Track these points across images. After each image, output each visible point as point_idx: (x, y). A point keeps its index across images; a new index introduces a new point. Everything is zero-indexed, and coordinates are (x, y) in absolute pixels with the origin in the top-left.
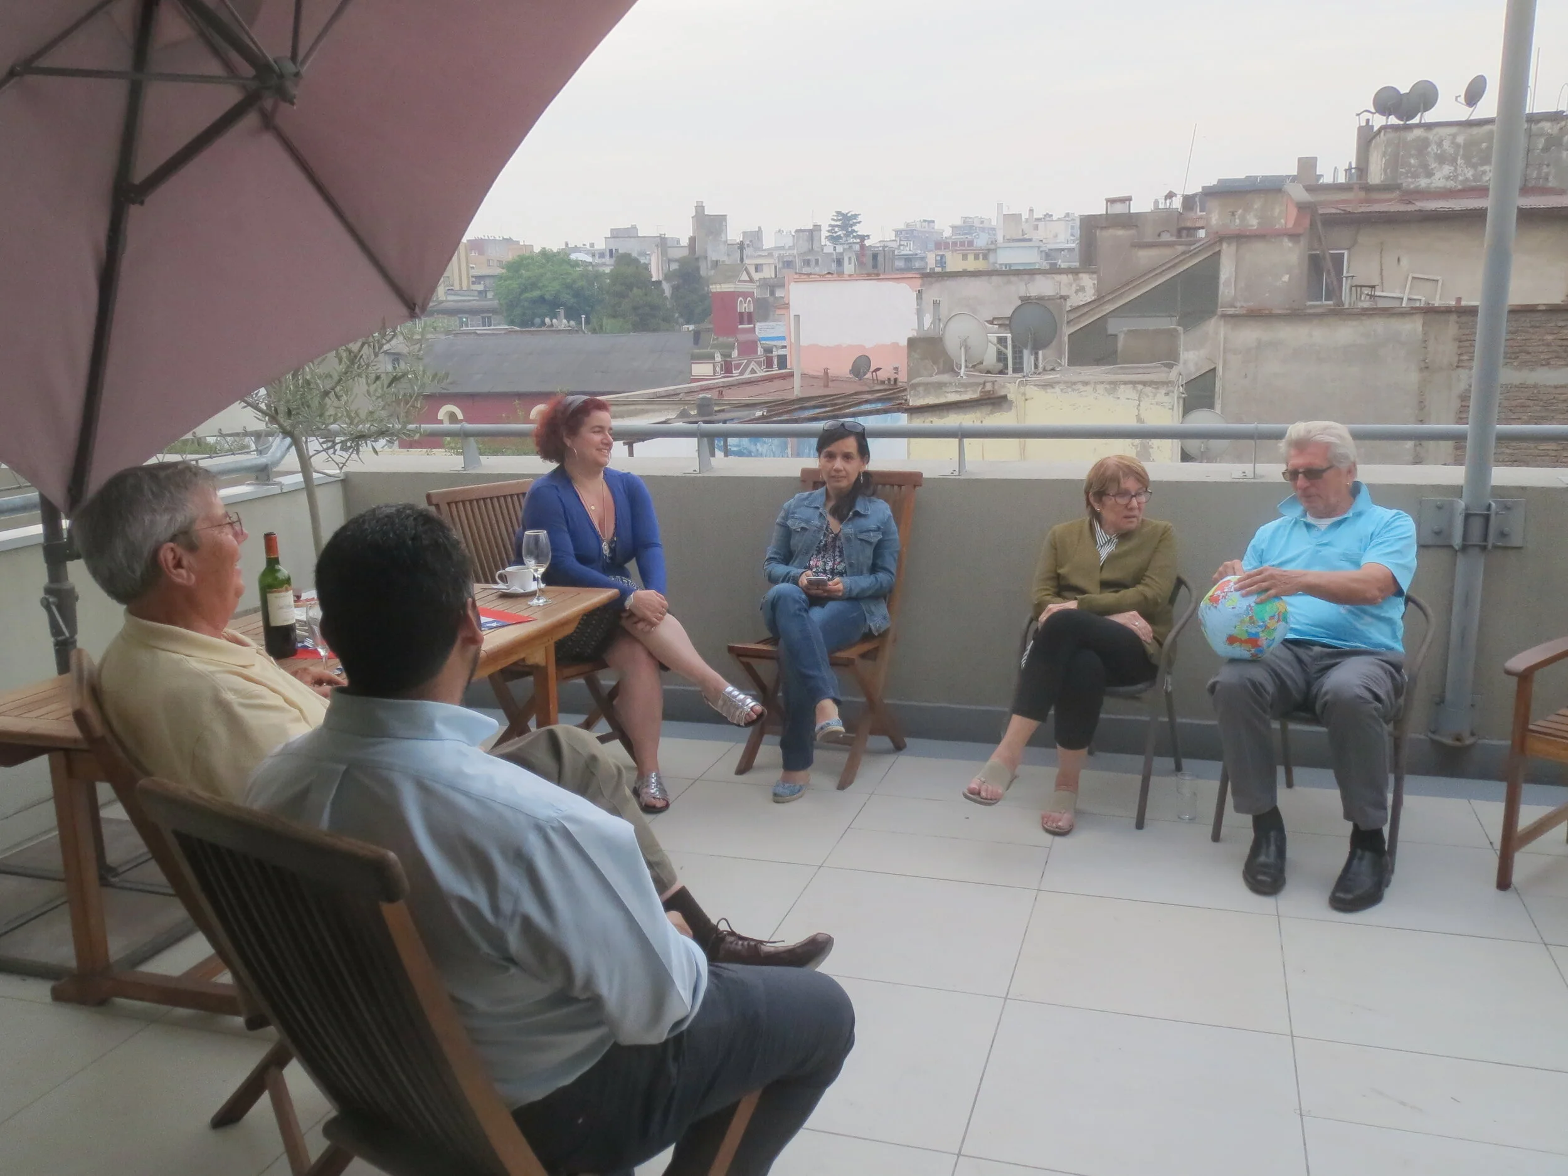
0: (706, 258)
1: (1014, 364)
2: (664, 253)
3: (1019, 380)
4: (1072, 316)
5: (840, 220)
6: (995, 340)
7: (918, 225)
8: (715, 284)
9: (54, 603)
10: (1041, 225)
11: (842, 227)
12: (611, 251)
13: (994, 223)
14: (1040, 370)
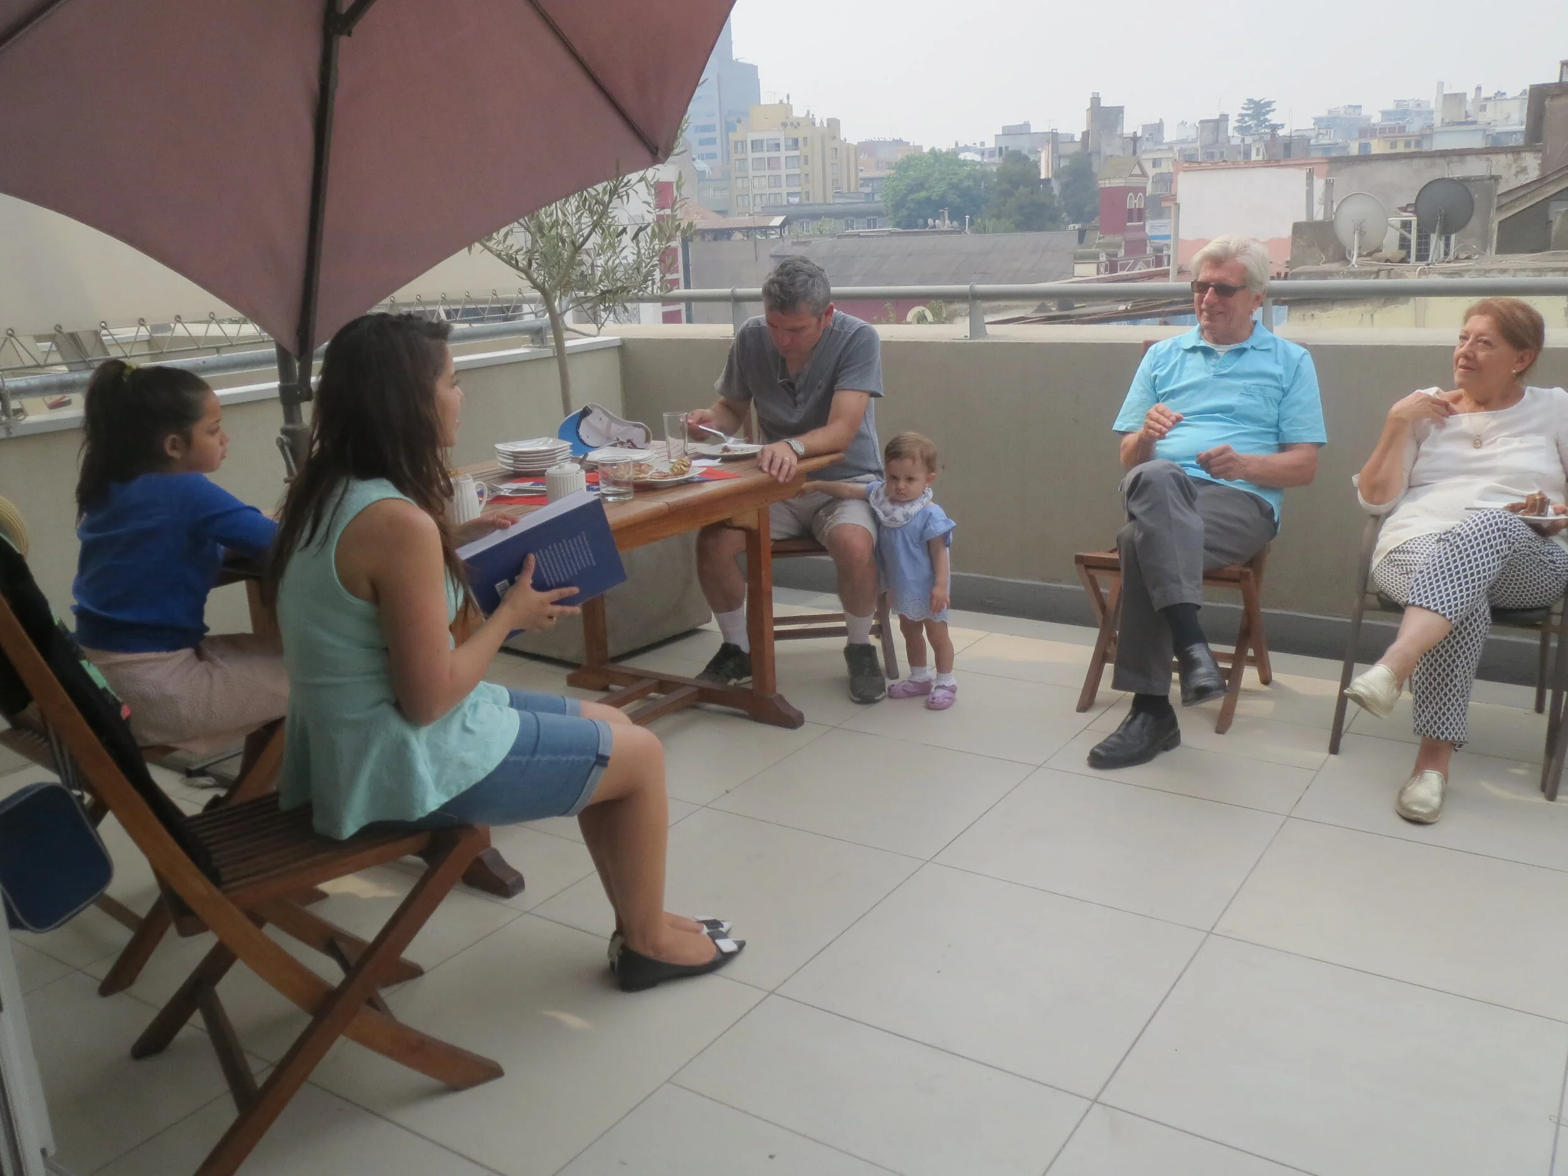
0: (1099, 153)
1: (1418, 250)
2: (1055, 149)
3: (1420, 268)
4: (1504, 200)
5: (1251, 108)
6: (1399, 225)
7: (1342, 112)
8: (1104, 179)
9: (287, 444)
10: (1489, 105)
11: (1252, 117)
12: (1001, 149)
13: (1433, 106)
14: (1451, 256)
